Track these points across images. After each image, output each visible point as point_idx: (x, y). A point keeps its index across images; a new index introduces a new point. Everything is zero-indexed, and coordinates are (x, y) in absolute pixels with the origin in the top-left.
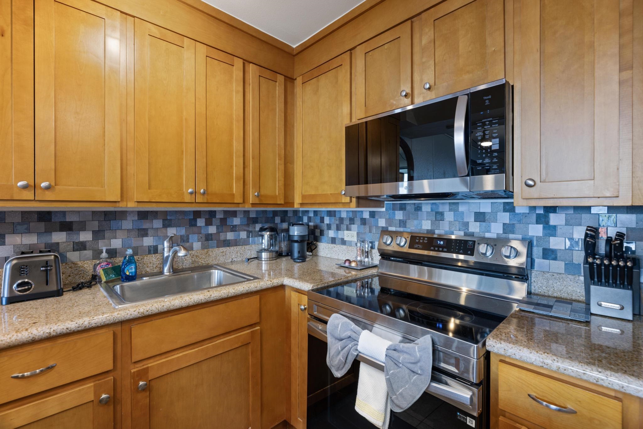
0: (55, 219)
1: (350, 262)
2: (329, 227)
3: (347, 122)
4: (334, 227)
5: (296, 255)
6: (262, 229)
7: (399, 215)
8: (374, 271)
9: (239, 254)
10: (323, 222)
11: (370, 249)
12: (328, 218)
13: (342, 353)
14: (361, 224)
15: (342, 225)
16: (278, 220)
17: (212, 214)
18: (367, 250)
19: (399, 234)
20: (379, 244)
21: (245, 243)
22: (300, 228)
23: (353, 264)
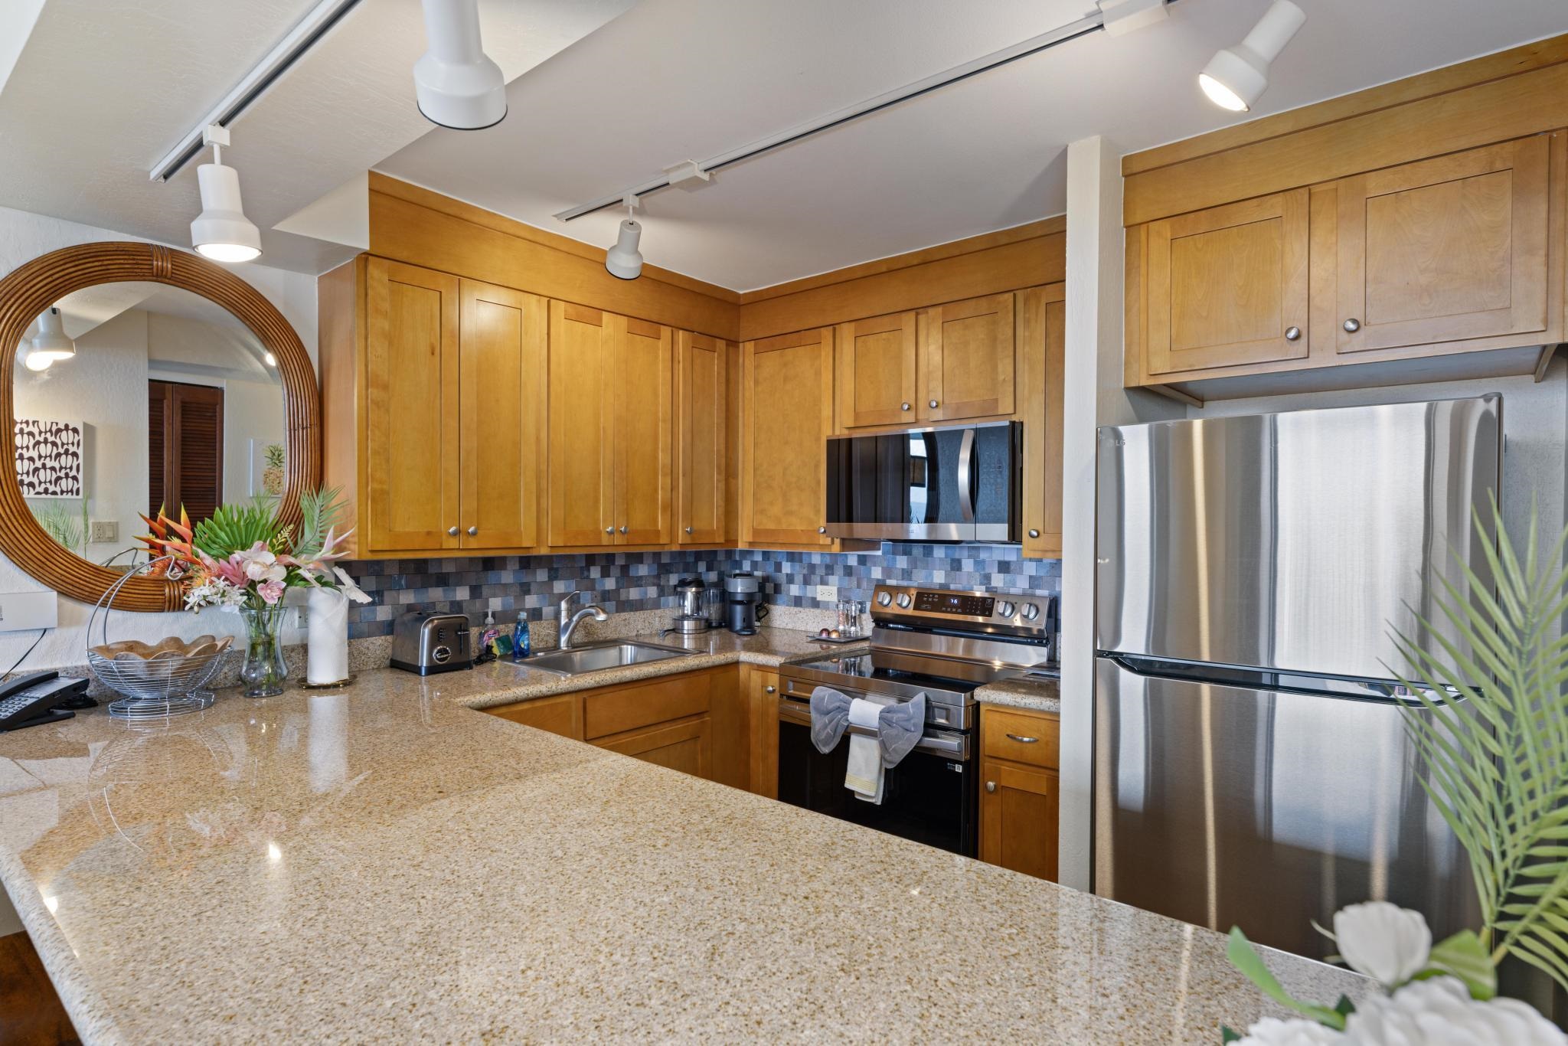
0: (432, 570)
1: (829, 633)
2: (790, 579)
3: (827, 433)
4: (799, 578)
5: (739, 624)
6: (684, 583)
7: (902, 562)
8: (865, 645)
9: (647, 624)
10: (780, 571)
11: (858, 613)
12: (789, 564)
13: (829, 727)
14: (844, 575)
15: (812, 576)
16: (702, 567)
17: (610, 558)
18: (853, 614)
19: (905, 590)
20: (872, 606)
21: (656, 605)
22: (746, 580)
23: (834, 636)
